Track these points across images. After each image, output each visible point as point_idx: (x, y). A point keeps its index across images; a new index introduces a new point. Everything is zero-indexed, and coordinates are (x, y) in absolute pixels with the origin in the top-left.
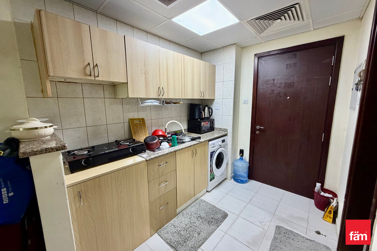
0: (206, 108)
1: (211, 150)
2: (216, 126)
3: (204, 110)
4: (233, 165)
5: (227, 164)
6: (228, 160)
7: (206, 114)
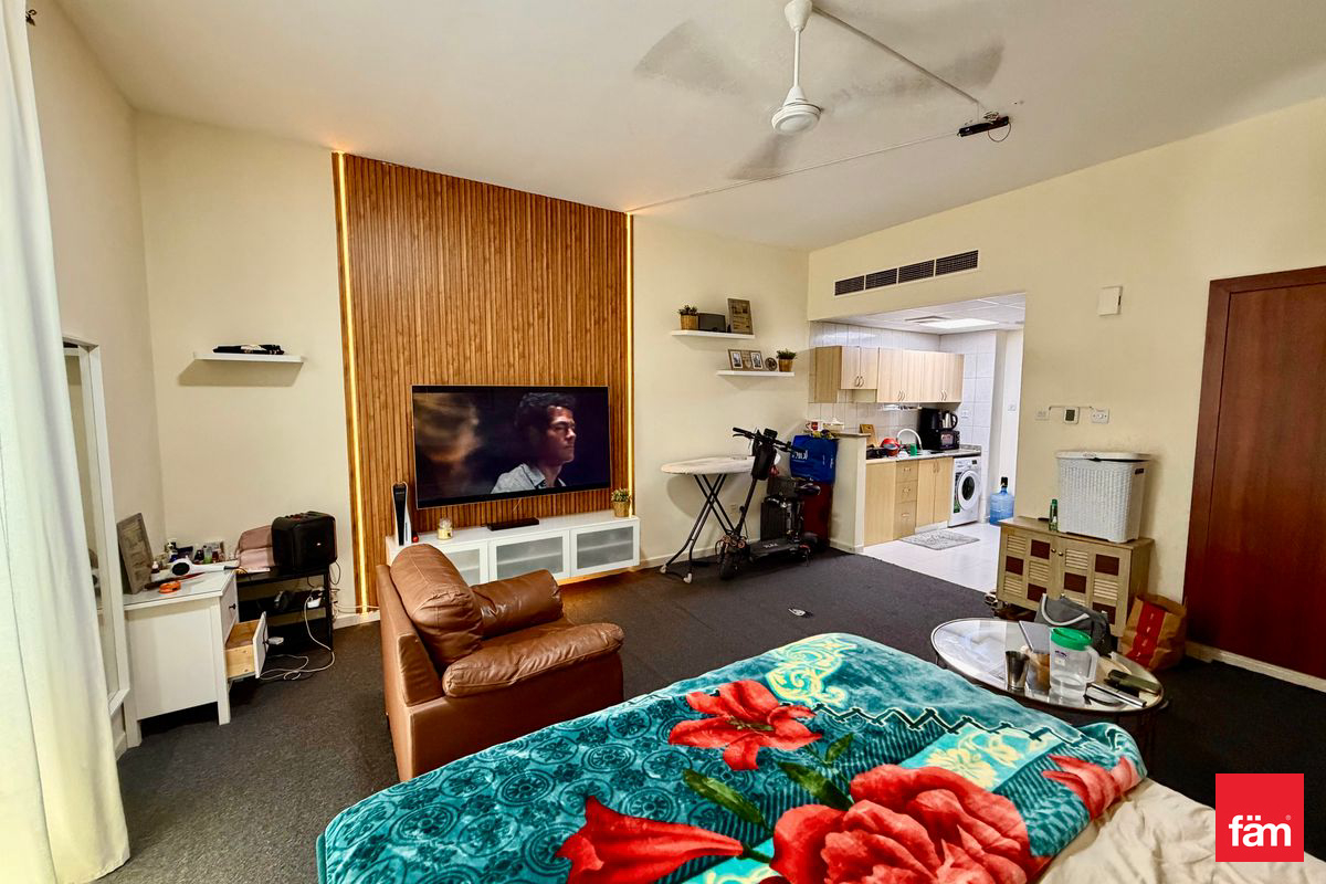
0: (947, 415)
1: (956, 470)
2: (962, 441)
3: (944, 418)
4: (990, 501)
5: (980, 499)
6: (980, 490)
7: (946, 423)
